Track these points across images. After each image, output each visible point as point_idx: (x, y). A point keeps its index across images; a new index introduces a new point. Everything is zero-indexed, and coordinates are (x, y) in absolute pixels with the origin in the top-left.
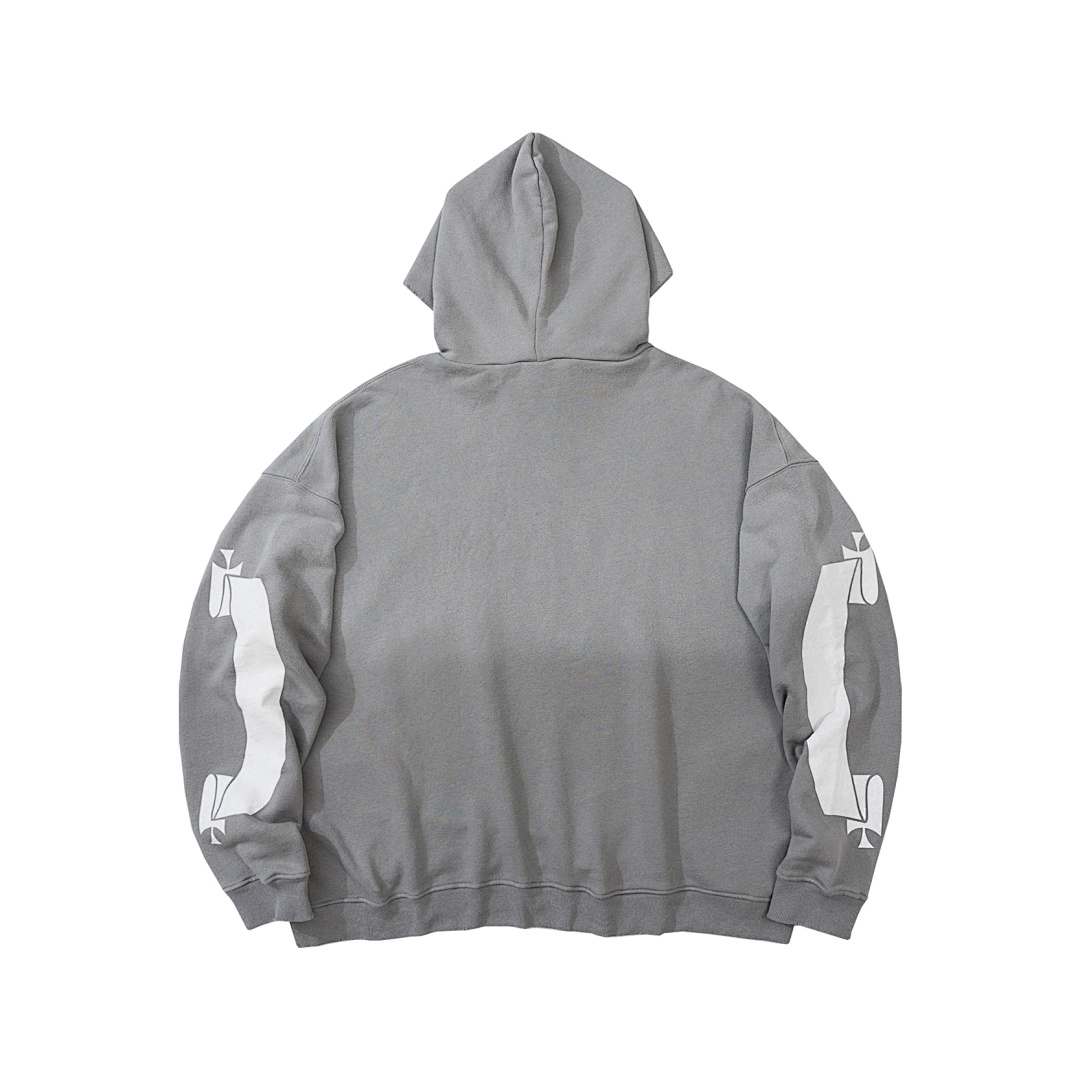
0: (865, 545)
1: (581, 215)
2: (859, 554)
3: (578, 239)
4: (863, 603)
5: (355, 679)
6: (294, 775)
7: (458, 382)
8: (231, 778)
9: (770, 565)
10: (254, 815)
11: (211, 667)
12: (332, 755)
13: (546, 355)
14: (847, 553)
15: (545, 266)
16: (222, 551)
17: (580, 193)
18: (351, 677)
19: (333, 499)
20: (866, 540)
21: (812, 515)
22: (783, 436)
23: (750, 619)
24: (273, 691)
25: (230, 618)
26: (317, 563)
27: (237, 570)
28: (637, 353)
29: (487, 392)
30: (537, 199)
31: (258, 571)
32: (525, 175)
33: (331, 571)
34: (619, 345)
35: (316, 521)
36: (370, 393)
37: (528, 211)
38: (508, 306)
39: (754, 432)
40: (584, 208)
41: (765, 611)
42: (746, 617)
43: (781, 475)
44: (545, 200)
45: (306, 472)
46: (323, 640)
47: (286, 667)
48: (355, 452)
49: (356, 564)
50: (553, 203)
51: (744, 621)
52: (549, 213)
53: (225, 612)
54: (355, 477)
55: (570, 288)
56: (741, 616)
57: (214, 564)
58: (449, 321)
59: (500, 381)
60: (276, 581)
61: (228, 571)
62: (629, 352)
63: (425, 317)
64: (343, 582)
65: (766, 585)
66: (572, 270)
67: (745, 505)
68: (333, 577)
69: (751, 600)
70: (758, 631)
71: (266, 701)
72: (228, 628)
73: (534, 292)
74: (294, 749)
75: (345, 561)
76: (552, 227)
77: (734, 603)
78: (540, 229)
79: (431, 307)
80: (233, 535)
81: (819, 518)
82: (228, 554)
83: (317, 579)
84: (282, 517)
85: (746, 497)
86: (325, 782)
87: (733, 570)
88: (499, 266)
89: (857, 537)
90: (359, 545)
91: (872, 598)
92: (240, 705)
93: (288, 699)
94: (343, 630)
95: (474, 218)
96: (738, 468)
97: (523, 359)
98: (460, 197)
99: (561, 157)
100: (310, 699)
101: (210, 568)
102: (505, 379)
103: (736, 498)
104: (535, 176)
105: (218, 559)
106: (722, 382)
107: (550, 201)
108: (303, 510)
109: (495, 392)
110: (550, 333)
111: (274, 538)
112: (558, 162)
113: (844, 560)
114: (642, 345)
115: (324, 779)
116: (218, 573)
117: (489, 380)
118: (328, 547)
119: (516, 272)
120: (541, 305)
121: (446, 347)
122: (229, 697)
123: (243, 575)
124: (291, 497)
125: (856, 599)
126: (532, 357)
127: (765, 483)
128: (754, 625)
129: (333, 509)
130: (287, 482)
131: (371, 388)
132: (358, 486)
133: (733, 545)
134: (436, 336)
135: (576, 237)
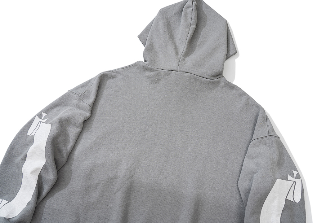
0: (298, 177)
1: (206, 26)
2: (295, 180)
3: (203, 33)
4: (293, 201)
5: (72, 175)
6: (32, 207)
7: (147, 73)
8: (8, 202)
9: (254, 173)
10: (8, 219)
11: (19, 155)
12: (50, 204)
13: (182, 70)
14: (289, 178)
15: (188, 39)
16: (43, 113)
17: (207, 19)
18: (71, 173)
19: (90, 105)
20: (299, 175)
21: (276, 157)
22: (269, 124)
23: (241, 194)
24: (37, 169)
25: (33, 136)
26: (75, 125)
27: (44, 121)
28: (217, 78)
29: (157, 79)
30: (191, 16)
31: (51, 122)
32: (188, 7)
33: (79, 130)
34: (210, 73)
35: (81, 112)
36: (116, 74)
37: (186, 19)
38: (171, 50)
39: (258, 120)
40: (207, 24)
41: (248, 191)
42: (240, 193)
43: (265, 139)
44: (193, 17)
45: (84, 94)
46: (65, 154)
47: (46, 161)
48: (104, 91)
49: (90, 130)
50: (196, 18)
51: (238, 194)
52: (194, 21)
53: (33, 134)
54: (101, 100)
55: (196, 50)
56: (237, 191)
57: (37, 116)
58: (150, 50)
59: (162, 76)
60: (56, 126)
61: (42, 120)
62: (214, 76)
63: (142, 48)
64: (83, 136)
65: (251, 181)
66: (198, 43)
67: (249, 147)
68: (79, 132)
69: (243, 185)
70: (243, 199)
71: (33, 172)
72: (31, 140)
73: (182, 48)
74: (36, 196)
75: (86, 128)
76: (194, 26)
77: (236, 185)
78: (189, 26)
79: (144, 46)
80: (49, 109)
81: (278, 161)
82: (44, 115)
83: (73, 131)
84: (70, 108)
85: (251, 144)
86: (44, 214)
87: (238, 172)
88: (171, 36)
89: (295, 173)
90: (94, 124)
91: (297, 200)
92: (23, 172)
93: (42, 175)
94: (75, 154)
95: (167, 19)
96: (250, 133)
97: (173, 70)
98: (164, 12)
99: (203, 5)
100: (51, 176)
101: (35, 117)
102: (165, 76)
103: (246, 145)
104: (192, 8)
105: (40, 115)
106: (249, 98)
107: (195, 17)
108: (78, 107)
109: (160, 80)
110: (185, 63)
111: (63, 113)
112: (202, 7)
113: (287, 180)
114: (219, 75)
115: (44, 213)
116: (37, 120)
117: (158, 74)
118: (81, 120)
119: (177, 41)
120: (184, 53)
121: (146, 59)
122: (20, 168)
123: (46, 123)
124: (75, 101)
125: (290, 198)
126: (176, 69)
127: (259, 140)
128: (242, 196)
129: (89, 108)
130: (76, 96)
131: (117, 72)
132: (102, 103)
133: (241, 162)
134: (144, 55)
135: (202, 33)
